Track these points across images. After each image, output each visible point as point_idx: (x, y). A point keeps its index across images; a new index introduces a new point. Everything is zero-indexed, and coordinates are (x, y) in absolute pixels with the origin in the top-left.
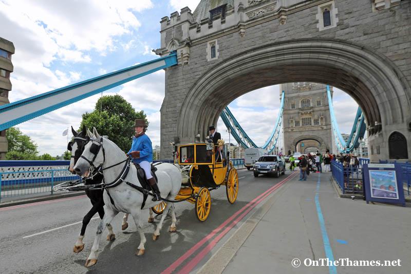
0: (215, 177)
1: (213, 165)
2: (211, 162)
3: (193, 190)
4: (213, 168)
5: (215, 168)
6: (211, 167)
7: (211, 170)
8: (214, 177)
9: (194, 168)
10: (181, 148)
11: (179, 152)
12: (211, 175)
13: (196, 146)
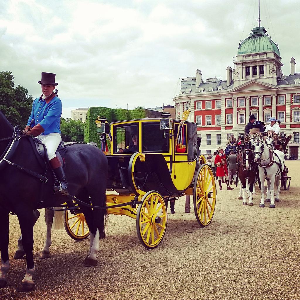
0: (175, 177)
1: (171, 157)
2: (168, 152)
3: (138, 195)
4: (171, 162)
5: (175, 162)
6: (167, 159)
7: (168, 164)
8: (172, 176)
9: (138, 159)
10: (115, 128)
11: (112, 135)
12: (167, 174)
13: (143, 123)
